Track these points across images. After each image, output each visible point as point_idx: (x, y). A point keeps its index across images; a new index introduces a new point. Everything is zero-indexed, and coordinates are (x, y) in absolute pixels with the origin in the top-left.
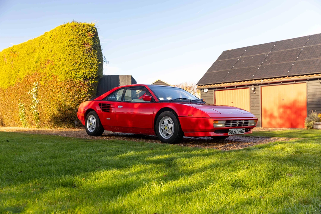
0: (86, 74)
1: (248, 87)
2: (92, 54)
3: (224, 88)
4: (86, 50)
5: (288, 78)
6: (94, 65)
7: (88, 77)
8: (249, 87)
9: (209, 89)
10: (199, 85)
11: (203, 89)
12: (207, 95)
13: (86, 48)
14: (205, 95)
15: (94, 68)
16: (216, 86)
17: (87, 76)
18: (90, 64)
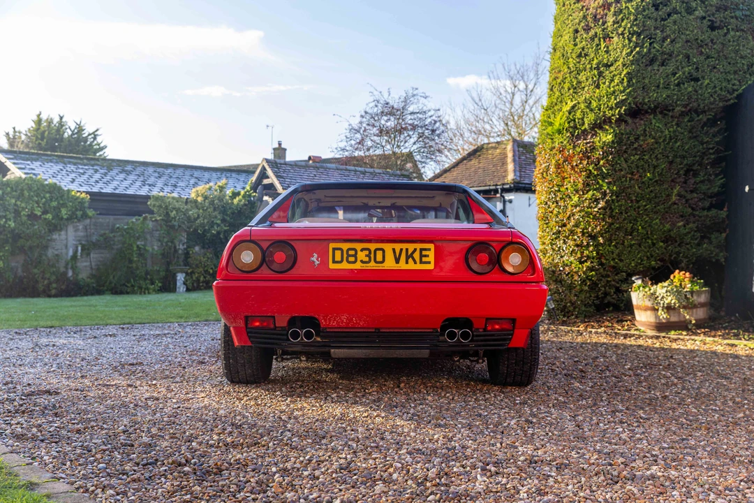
0: (579, 115)
2: (609, 24)
4: (585, 17)
6: (612, 68)
7: (586, 126)
13: (587, 10)
15: (612, 80)
17: (583, 119)
18: (598, 68)
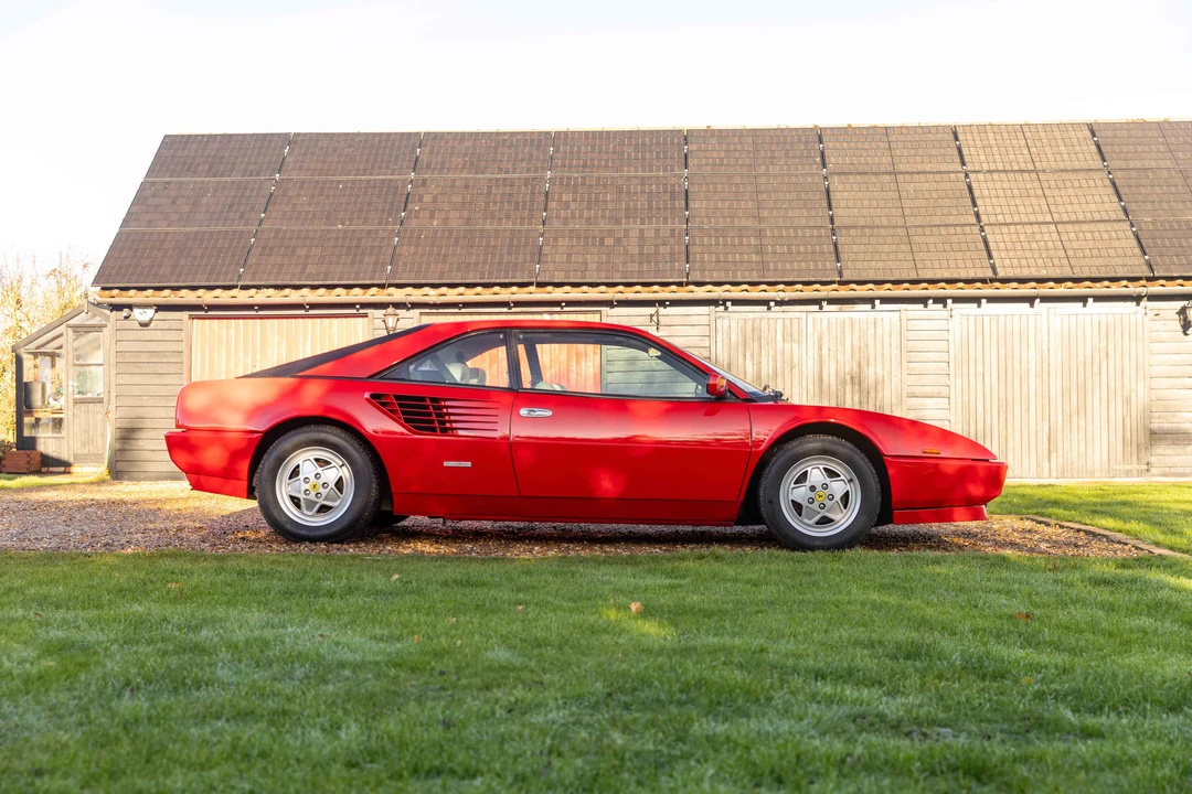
1: (362, 311)
3: (250, 307)
5: (540, 289)
8: (370, 311)
9: (161, 308)
10: (105, 285)
11: (130, 307)
12: (146, 334)
14: (132, 335)
16: (207, 297)
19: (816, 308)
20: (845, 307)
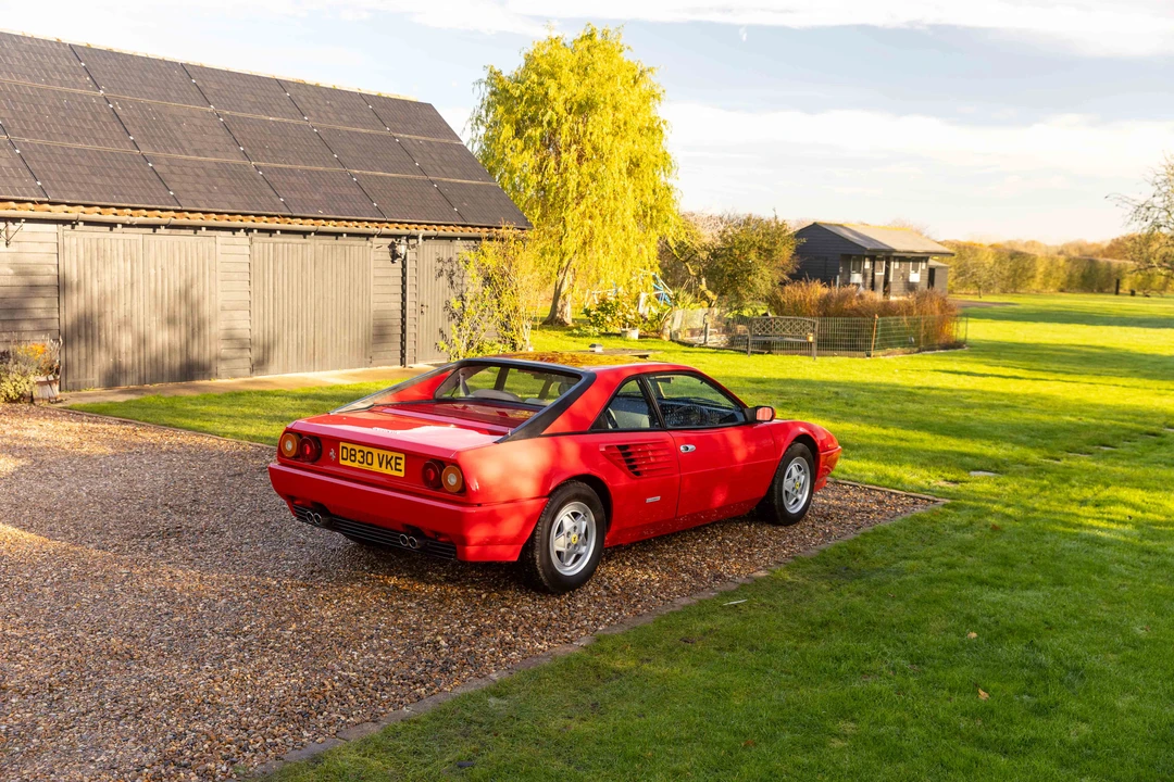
19: (151, 230)
20: (174, 231)
